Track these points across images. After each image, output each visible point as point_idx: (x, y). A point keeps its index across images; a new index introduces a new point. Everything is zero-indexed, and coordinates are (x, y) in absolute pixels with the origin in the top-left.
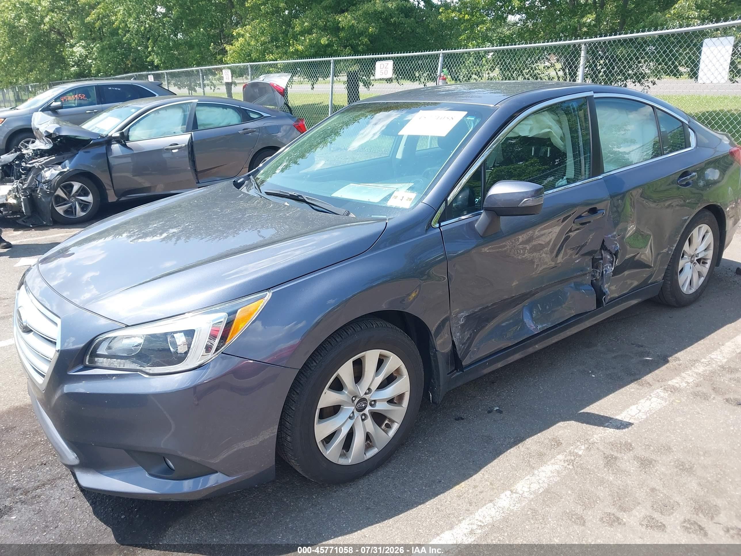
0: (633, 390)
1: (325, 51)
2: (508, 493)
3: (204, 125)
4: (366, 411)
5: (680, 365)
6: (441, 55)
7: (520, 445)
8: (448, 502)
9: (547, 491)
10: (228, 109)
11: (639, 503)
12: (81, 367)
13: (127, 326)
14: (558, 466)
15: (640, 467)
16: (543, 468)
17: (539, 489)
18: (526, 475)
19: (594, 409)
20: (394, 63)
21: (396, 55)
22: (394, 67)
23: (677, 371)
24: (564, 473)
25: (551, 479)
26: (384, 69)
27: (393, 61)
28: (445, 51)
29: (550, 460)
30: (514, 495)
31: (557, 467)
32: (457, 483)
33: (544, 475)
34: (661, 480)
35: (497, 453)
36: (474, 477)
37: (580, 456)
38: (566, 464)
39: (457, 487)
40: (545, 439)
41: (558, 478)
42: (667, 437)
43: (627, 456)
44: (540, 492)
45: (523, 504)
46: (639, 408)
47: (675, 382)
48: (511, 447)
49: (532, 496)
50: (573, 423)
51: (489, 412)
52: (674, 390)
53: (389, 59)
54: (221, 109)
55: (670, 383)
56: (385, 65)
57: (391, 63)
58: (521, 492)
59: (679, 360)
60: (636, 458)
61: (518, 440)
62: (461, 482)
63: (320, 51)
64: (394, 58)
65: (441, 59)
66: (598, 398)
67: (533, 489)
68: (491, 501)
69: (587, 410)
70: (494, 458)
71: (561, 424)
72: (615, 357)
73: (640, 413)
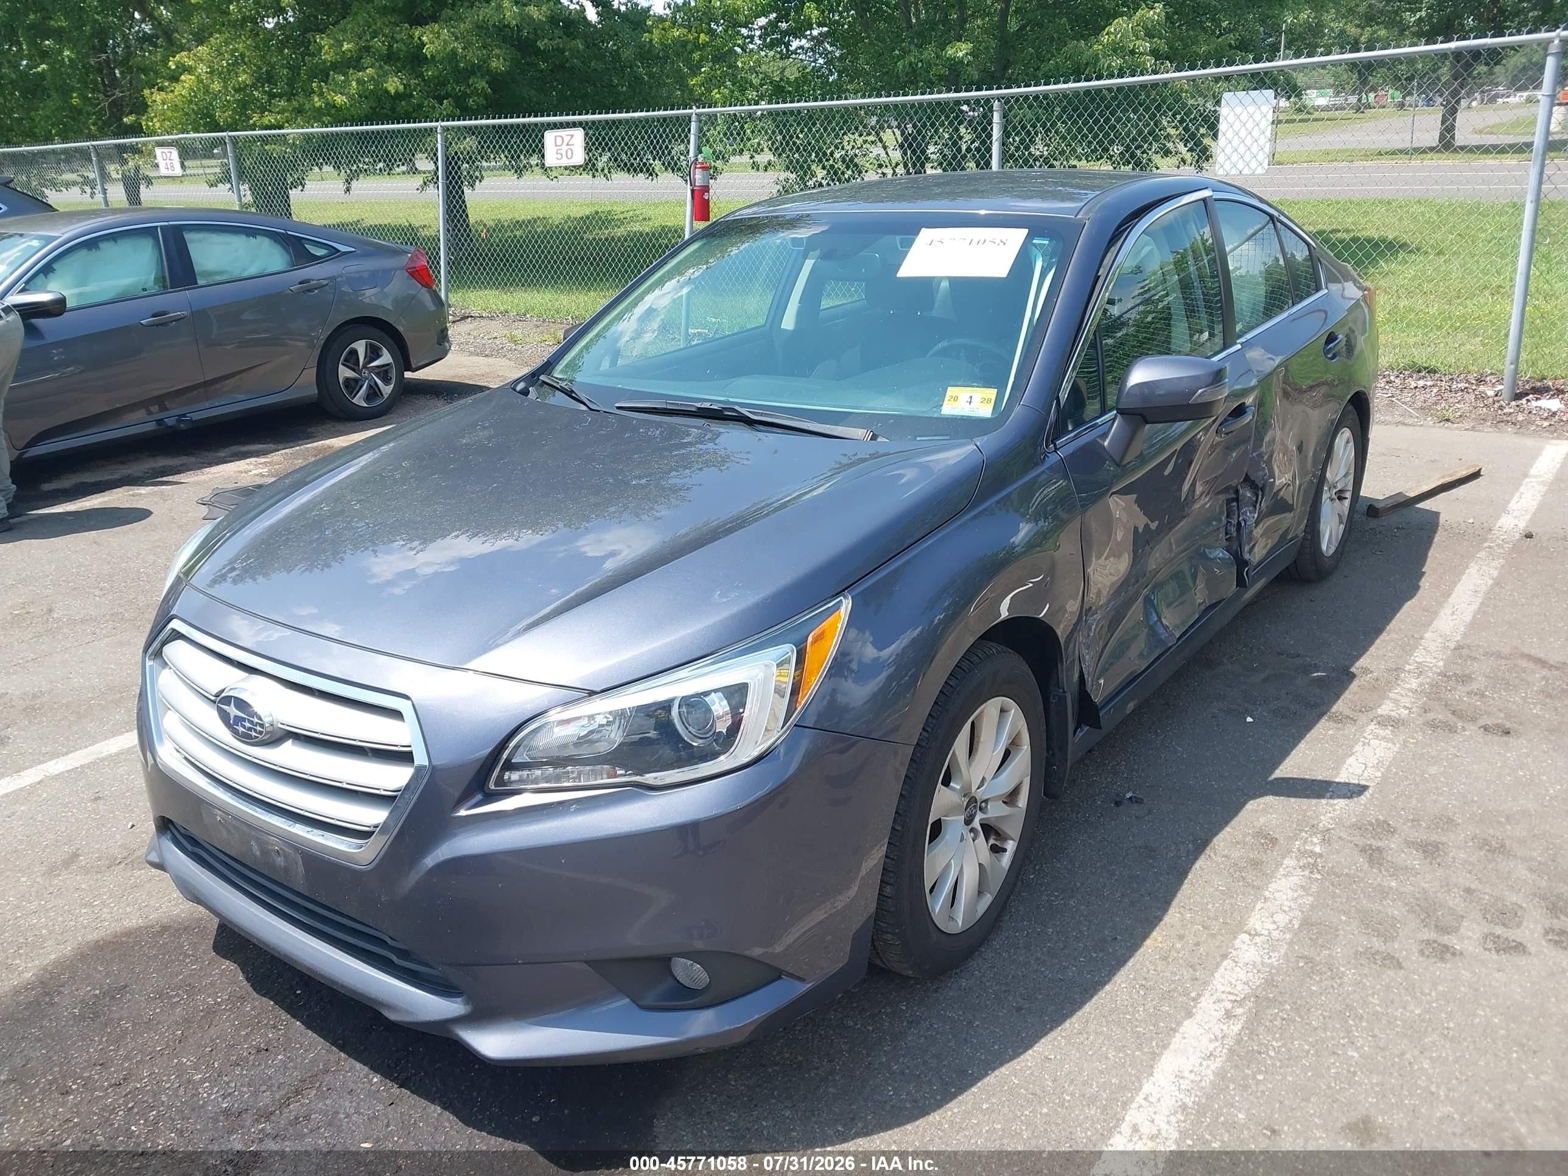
0: (1331, 732)
1: (393, 110)
2: (1244, 937)
3: (208, 274)
4: (976, 824)
5: (1377, 679)
6: (694, 118)
7: (1208, 851)
8: (1152, 972)
9: (1306, 923)
10: (260, 238)
11: (1463, 917)
12: (479, 797)
13: (592, 693)
14: (1295, 878)
15: (1425, 858)
16: (1273, 886)
17: (1291, 921)
18: (1255, 903)
19: (1287, 769)
20: (586, 134)
21: (590, 117)
22: (587, 143)
23: (1380, 689)
24: (1314, 888)
25: (1300, 901)
26: (564, 148)
27: (584, 129)
28: (701, 110)
29: (1276, 869)
30: (1258, 939)
31: (1294, 880)
32: (1145, 937)
33: (1284, 897)
34: (1470, 873)
35: (1180, 873)
36: (1167, 919)
37: (1321, 855)
38: (1307, 873)
39: (1148, 942)
40: (1245, 836)
41: (1311, 899)
42: (1435, 802)
43: (1393, 844)
44: (1296, 927)
45: (1283, 951)
46: (1361, 760)
47: (1386, 709)
48: (1196, 859)
49: (1288, 936)
50: (1269, 799)
51: (1118, 804)
52: (1395, 723)
53: (574, 125)
54: (244, 237)
55: (1380, 711)
56: (567, 139)
57: (579, 134)
58: (1266, 932)
59: (1371, 672)
60: (1410, 844)
61: (1201, 845)
62: (1150, 932)
63: (382, 108)
64: (587, 123)
65: (693, 125)
66: (1285, 753)
67: (1282, 925)
68: (1224, 957)
69: (1278, 773)
70: (1181, 882)
71: (1251, 805)
72: (1266, 680)
73: (1369, 770)
